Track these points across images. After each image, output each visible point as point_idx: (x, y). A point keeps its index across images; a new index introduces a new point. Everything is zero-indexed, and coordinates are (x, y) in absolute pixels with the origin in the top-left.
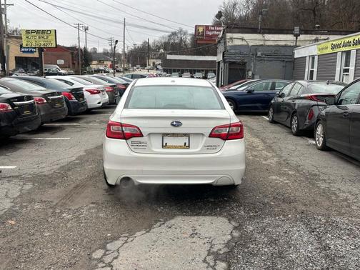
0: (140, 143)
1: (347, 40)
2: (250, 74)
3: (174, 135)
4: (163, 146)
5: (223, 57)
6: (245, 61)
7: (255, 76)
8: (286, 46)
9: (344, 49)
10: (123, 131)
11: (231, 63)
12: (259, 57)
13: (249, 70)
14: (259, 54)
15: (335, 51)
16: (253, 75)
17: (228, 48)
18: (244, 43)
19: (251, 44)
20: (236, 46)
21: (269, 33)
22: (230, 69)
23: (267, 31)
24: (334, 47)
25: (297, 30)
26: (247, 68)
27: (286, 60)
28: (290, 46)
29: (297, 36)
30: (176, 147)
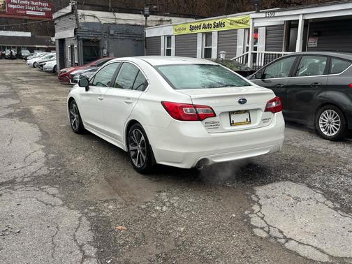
0: (213, 122)
1: (207, 23)
2: (105, 51)
3: (238, 112)
4: (231, 124)
5: (75, 34)
6: (99, 39)
7: (111, 54)
8: (135, 25)
9: (204, 31)
10: (197, 113)
11: (85, 41)
12: (112, 35)
13: (103, 48)
14: (112, 32)
15: (195, 32)
16: (108, 53)
17: (81, 25)
18: (96, 21)
19: (103, 22)
20: (88, 23)
21: (120, 12)
22: (84, 47)
23: (118, 10)
24: (192, 28)
25: (147, 10)
26: (102, 46)
27: (137, 39)
28: (139, 26)
29: (146, 16)
30: (241, 124)
